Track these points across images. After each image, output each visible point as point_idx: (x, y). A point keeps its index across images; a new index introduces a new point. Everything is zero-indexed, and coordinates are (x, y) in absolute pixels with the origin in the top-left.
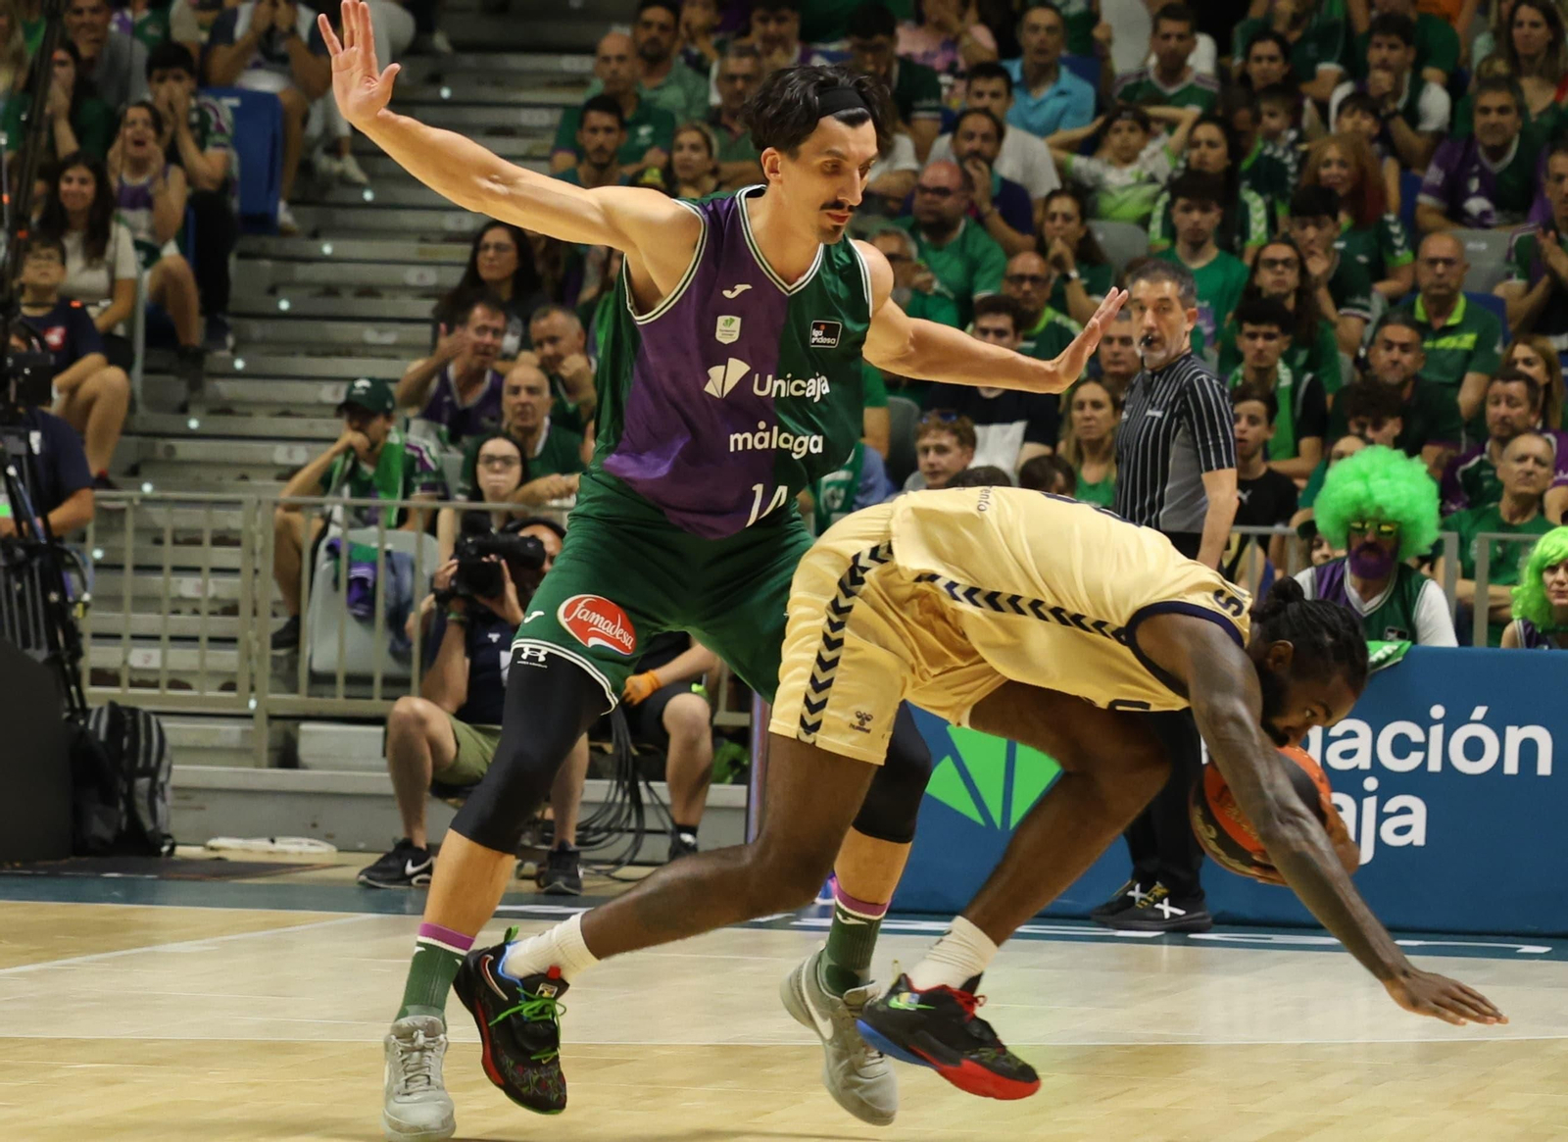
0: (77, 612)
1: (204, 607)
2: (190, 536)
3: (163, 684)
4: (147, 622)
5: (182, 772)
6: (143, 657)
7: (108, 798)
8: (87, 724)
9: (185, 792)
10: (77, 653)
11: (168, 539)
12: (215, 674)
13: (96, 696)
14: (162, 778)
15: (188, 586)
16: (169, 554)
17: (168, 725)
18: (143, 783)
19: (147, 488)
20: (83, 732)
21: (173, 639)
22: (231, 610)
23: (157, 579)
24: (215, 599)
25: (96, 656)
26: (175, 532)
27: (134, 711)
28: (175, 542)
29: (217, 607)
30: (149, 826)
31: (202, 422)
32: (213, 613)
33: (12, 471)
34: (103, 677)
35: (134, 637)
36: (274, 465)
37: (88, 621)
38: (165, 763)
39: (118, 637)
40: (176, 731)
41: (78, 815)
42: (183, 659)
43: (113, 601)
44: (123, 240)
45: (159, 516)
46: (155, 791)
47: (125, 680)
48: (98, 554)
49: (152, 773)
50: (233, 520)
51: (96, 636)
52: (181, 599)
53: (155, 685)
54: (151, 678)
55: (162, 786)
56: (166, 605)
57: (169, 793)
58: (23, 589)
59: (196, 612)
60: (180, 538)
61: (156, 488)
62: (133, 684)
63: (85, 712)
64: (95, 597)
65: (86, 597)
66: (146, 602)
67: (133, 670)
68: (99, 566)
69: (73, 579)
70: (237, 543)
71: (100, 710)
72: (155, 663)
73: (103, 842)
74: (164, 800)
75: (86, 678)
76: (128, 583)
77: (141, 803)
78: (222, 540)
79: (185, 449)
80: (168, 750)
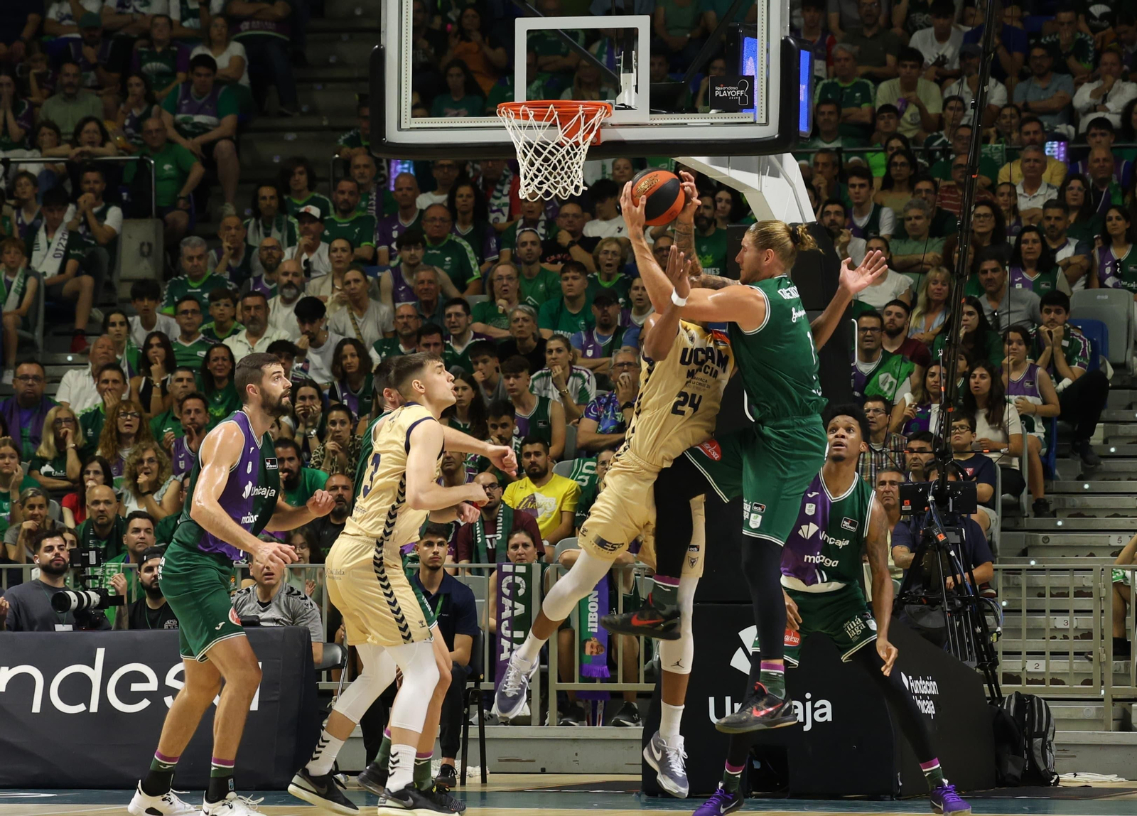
0: (994, 638)
1: (1071, 635)
2: (1060, 591)
3: (1048, 682)
4: (1036, 644)
5: (1062, 735)
6: (1033, 665)
7: (1017, 751)
8: (1002, 706)
9: (1064, 747)
10: (996, 663)
11: (1048, 594)
12: (1077, 674)
13: (1007, 689)
14: (1050, 738)
15: (1060, 622)
16: (1048, 603)
17: (1052, 706)
18: (1038, 741)
19: (1033, 563)
20: (1000, 711)
21: (1052, 654)
22: (1087, 635)
23: (1041, 618)
24: (1076, 629)
25: (1007, 665)
26: (1052, 589)
27: (1031, 697)
28: (1052, 595)
29: (1079, 634)
30: (1043, 768)
31: (1064, 521)
32: (1076, 638)
33: (952, 553)
34: (1011, 678)
35: (1028, 653)
36: (1110, 546)
37: (1000, 645)
38: (1051, 729)
39: (1020, 653)
40: (1057, 710)
41: (999, 762)
42: (1059, 666)
43: (1016, 632)
44: (1012, 415)
45: (1041, 580)
46: (1045, 746)
47: (1024, 681)
48: (1004, 604)
49: (1044, 735)
50: (1086, 580)
51: (1005, 653)
52: (1056, 629)
53: (1043, 682)
54: (1040, 678)
55: (1050, 742)
56: (1048, 634)
57: (1054, 747)
58: (961, 624)
59: (1066, 637)
60: (1054, 592)
61: (1038, 562)
62: (1029, 682)
63: (1001, 699)
64: (1004, 630)
65: (999, 629)
66: (1035, 632)
67: (1028, 673)
68: (1005, 611)
69: (990, 619)
70: (1090, 595)
71: (1010, 697)
72: (1042, 669)
73: (1015, 777)
74: (1051, 751)
75: (1000, 680)
76: (1024, 620)
77: (1037, 753)
78: (1080, 593)
79: (1055, 539)
80: (1052, 721)
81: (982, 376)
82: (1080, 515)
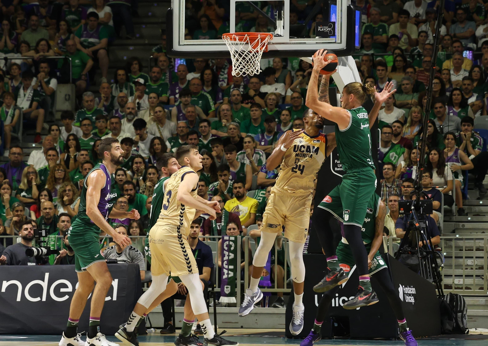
0: (440, 269)
1: (474, 267)
2: (469, 248)
3: (464, 288)
4: (459, 272)
5: (470, 312)
6: (457, 281)
7: (450, 319)
8: (444, 299)
9: (471, 317)
10: (441, 280)
11: (464, 250)
12: (477, 285)
13: (446, 292)
14: (465, 313)
15: (469, 262)
16: (464, 253)
17: (466, 299)
18: (460, 314)
19: (457, 236)
20: (443, 301)
21: (466, 276)
22: (481, 268)
23: (461, 260)
24: (477, 265)
25: (446, 281)
26: (466, 247)
27: (457, 295)
28: (466, 250)
29: (477, 267)
30: (462, 326)
31: (471, 218)
32: (476, 269)
33: (422, 232)
34: (448, 287)
35: (455, 276)
37: (443, 272)
38: (465, 309)
39: (452, 276)
40: (468, 300)
41: (442, 323)
42: (469, 281)
43: (450, 266)
44: (448, 170)
45: (461, 243)
46: (463, 317)
47: (453, 288)
48: (445, 254)
49: (462, 312)
50: (481, 244)
51: (445, 276)
52: (467, 265)
53: (462, 288)
54: (461, 287)
55: (465, 315)
56: (464, 267)
57: (467, 317)
58: (426, 263)
59: (472, 269)
60: (467, 249)
61: (460, 235)
62: (456, 288)
63: (443, 296)
64: (445, 265)
65: (443, 265)
66: (458, 266)
67: (456, 285)
68: (445, 257)
69: (438, 261)
70: (483, 250)
71: (447, 295)
72: (461, 282)
73: (449, 330)
74: (465, 319)
75: (443, 287)
76: (454, 261)
77: (459, 320)
78: (478, 249)
79: (467, 225)
80: (466, 305)
81: (435, 154)
82: (478, 215)
